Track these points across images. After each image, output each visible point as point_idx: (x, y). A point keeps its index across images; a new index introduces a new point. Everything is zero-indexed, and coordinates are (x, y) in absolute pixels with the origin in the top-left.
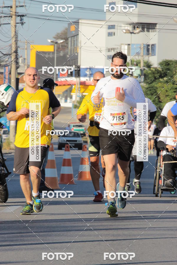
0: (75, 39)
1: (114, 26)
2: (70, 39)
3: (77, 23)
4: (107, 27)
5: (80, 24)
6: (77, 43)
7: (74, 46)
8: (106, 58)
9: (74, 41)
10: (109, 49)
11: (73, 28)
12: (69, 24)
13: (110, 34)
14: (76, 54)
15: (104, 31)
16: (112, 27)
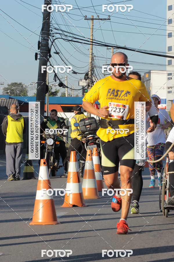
0: (149, 82)
1: (172, 73)
2: (145, 82)
3: (149, 73)
4: (167, 74)
5: (151, 73)
6: (149, 84)
7: (148, 86)
8: (167, 92)
9: (148, 83)
10: (169, 87)
11: (147, 76)
12: (145, 73)
13: (169, 79)
14: (149, 91)
15: (165, 77)
16: (170, 74)
